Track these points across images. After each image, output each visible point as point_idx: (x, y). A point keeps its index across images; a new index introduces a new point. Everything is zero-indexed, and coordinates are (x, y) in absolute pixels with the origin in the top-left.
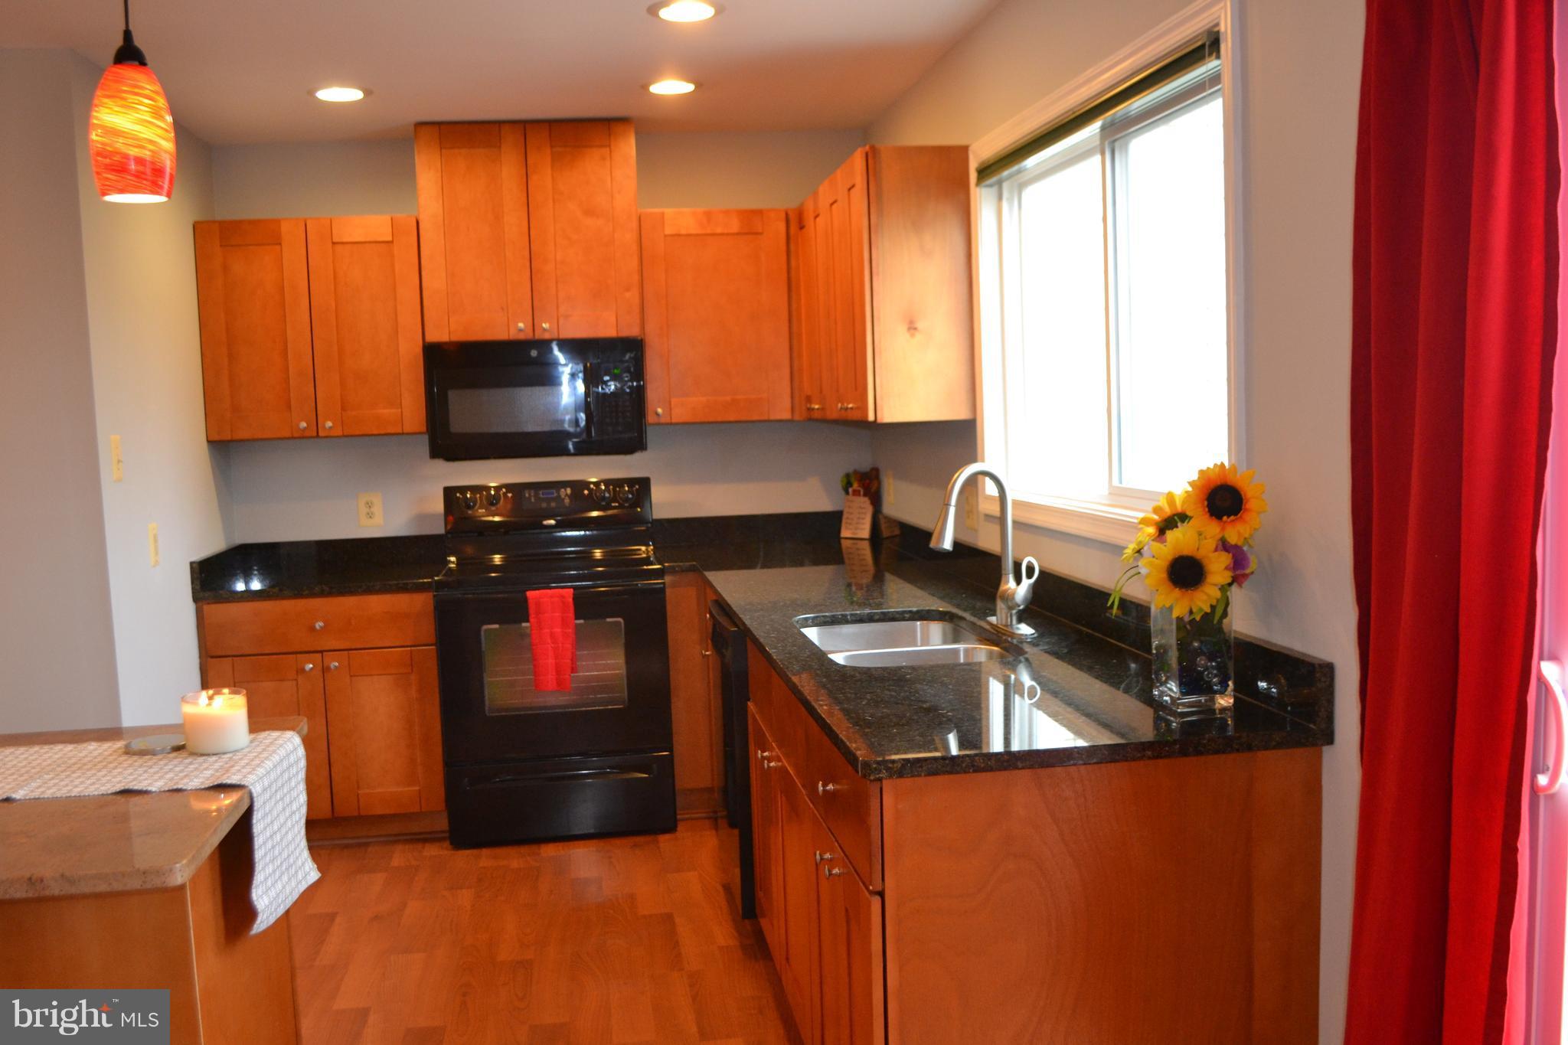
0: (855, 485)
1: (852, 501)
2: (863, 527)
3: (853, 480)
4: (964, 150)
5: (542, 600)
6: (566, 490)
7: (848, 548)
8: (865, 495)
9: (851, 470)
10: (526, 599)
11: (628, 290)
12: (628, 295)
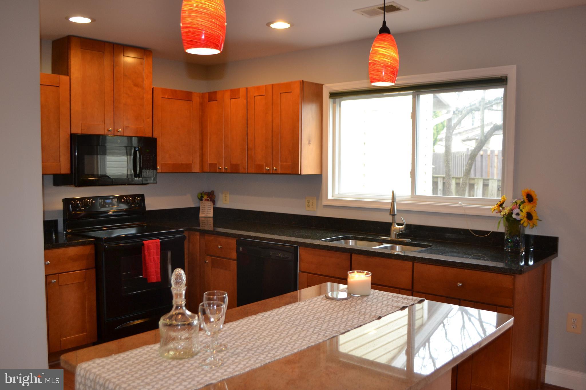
0: (205, 197)
1: (205, 203)
2: (210, 212)
3: (203, 195)
4: (322, 85)
5: (149, 244)
6: (115, 200)
7: (202, 221)
8: (210, 201)
9: (201, 192)
10: (143, 244)
11: (148, 118)
12: (148, 120)
